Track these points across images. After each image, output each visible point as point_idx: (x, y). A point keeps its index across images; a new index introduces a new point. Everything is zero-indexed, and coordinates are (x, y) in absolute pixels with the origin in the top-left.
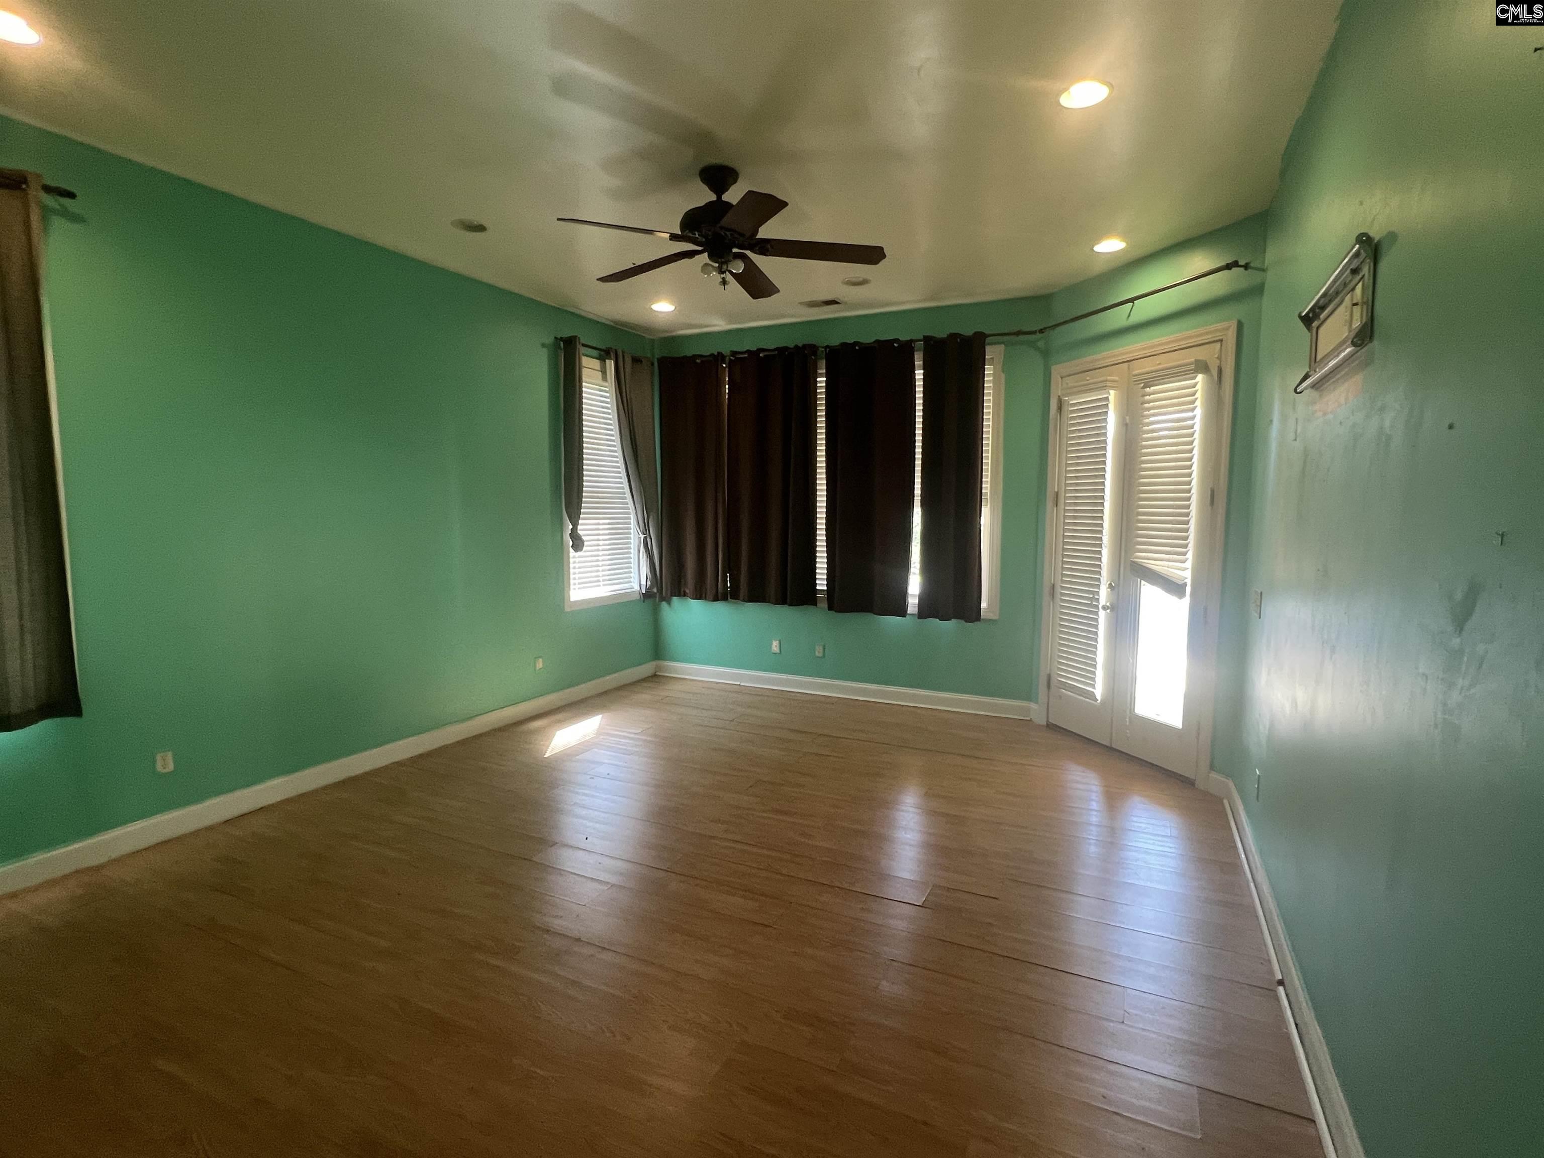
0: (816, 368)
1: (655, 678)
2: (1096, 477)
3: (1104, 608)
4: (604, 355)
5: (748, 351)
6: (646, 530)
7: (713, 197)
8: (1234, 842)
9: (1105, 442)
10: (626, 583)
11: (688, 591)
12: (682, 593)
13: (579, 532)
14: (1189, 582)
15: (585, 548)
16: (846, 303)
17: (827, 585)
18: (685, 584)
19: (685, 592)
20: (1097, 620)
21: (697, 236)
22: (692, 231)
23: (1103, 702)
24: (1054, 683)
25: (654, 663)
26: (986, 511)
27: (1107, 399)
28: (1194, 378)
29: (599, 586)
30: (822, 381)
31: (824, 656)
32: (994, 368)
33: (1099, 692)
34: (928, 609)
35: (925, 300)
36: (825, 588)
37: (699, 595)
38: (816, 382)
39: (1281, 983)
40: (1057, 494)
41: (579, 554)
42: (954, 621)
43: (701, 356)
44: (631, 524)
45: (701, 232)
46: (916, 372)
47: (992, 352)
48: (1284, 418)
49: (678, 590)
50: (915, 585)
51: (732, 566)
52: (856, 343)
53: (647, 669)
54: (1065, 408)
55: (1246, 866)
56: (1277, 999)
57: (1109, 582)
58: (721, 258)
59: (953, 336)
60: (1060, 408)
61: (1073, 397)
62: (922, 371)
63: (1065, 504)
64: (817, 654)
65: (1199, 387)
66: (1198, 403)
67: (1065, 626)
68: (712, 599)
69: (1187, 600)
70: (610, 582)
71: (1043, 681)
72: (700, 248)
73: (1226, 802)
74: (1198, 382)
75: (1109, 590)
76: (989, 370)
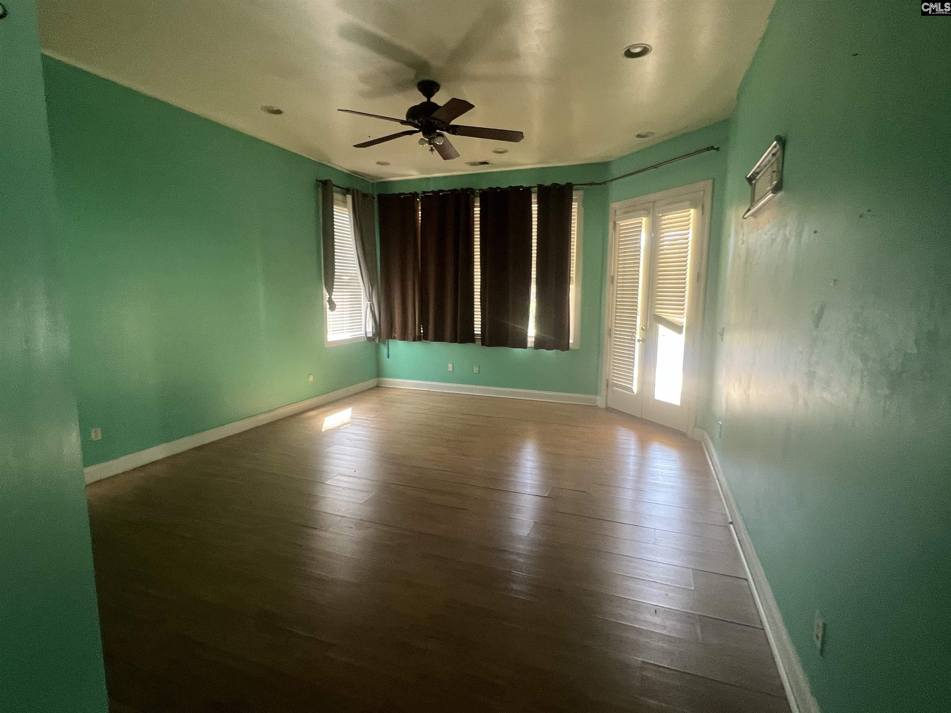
0: (473, 202)
1: (378, 387)
2: (634, 267)
3: (639, 341)
4: (346, 191)
5: (433, 192)
6: (370, 299)
7: (425, 99)
8: (707, 462)
9: (640, 247)
10: (359, 331)
11: (396, 336)
12: (393, 337)
13: (333, 300)
14: (685, 325)
15: (336, 310)
16: (492, 164)
17: (481, 331)
18: (395, 332)
19: (394, 336)
20: (634, 348)
21: (416, 122)
22: (414, 119)
23: (638, 393)
24: (610, 383)
25: (376, 379)
26: (573, 288)
27: (641, 223)
28: (689, 211)
29: (344, 333)
30: (477, 210)
31: (479, 371)
32: (578, 204)
33: (635, 389)
34: (540, 344)
35: (538, 163)
36: (480, 333)
37: (404, 338)
38: (474, 211)
39: (731, 523)
40: (613, 277)
41: (333, 313)
42: (554, 350)
43: (404, 194)
44: (361, 295)
45: (419, 120)
46: (532, 206)
47: (576, 195)
48: (737, 232)
49: (390, 336)
50: (532, 331)
51: (424, 321)
52: (498, 188)
53: (372, 383)
54: (618, 228)
55: (714, 472)
56: (730, 530)
57: (641, 327)
58: (430, 135)
59: (555, 185)
60: (615, 228)
61: (622, 221)
62: (537, 205)
63: (617, 283)
64: (475, 372)
65: (691, 216)
66: (691, 225)
67: (617, 352)
68: (411, 340)
69: (683, 336)
70: (351, 330)
71: (604, 383)
72: (417, 129)
73: (703, 444)
74: (691, 214)
75: (641, 331)
76: (575, 205)
